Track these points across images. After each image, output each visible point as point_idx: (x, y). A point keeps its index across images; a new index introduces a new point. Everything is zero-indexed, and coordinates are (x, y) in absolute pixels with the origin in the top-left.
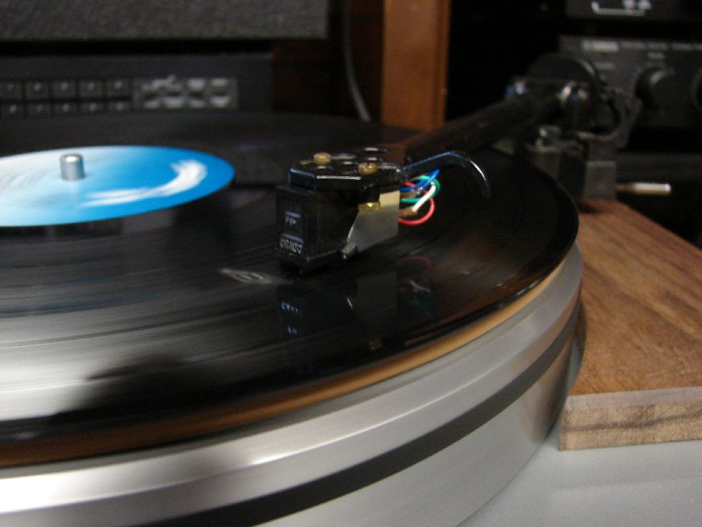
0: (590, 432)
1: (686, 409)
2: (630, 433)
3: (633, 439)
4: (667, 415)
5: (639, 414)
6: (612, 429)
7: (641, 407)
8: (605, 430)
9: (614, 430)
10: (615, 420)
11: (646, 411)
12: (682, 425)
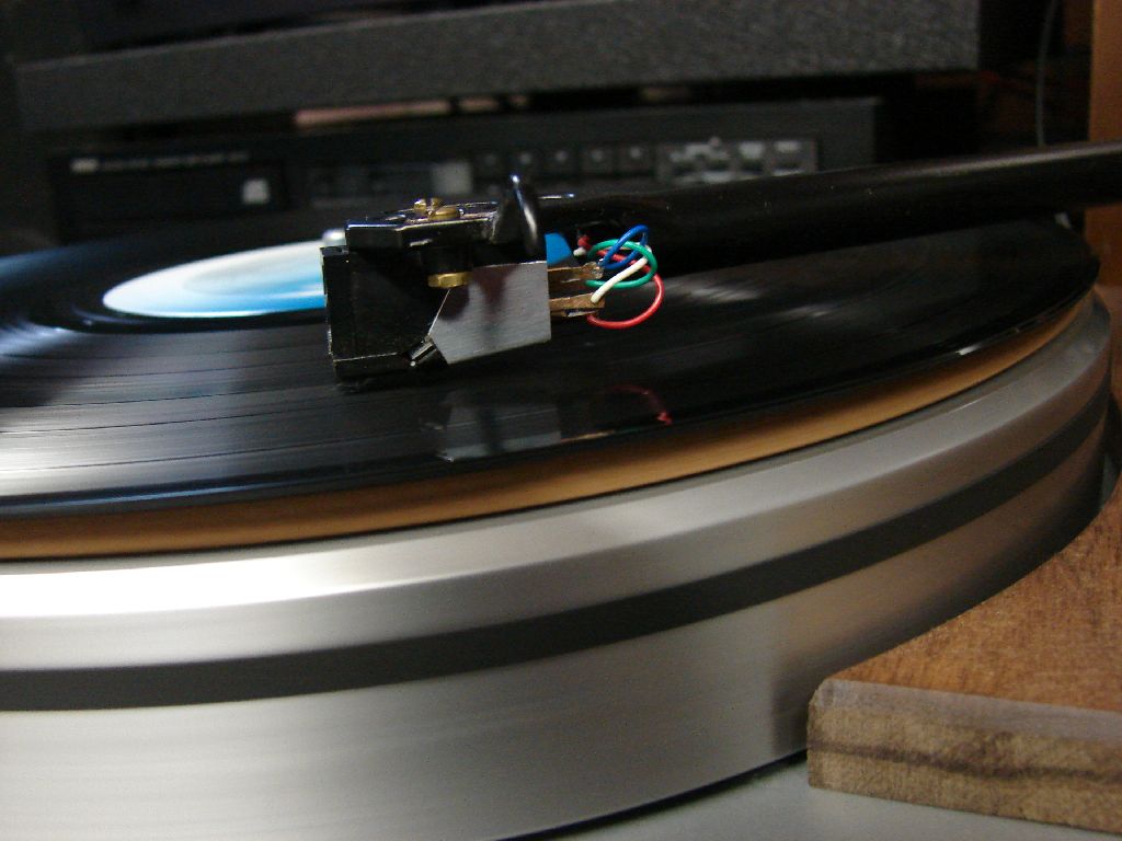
0: (869, 760)
1: (1095, 760)
2: (959, 782)
3: (970, 797)
4: (1045, 762)
5: (977, 745)
6: (918, 765)
7: (981, 733)
8: (904, 765)
9: (924, 769)
10: (922, 748)
11: (993, 743)
12: (1089, 794)
